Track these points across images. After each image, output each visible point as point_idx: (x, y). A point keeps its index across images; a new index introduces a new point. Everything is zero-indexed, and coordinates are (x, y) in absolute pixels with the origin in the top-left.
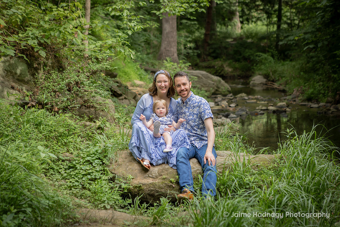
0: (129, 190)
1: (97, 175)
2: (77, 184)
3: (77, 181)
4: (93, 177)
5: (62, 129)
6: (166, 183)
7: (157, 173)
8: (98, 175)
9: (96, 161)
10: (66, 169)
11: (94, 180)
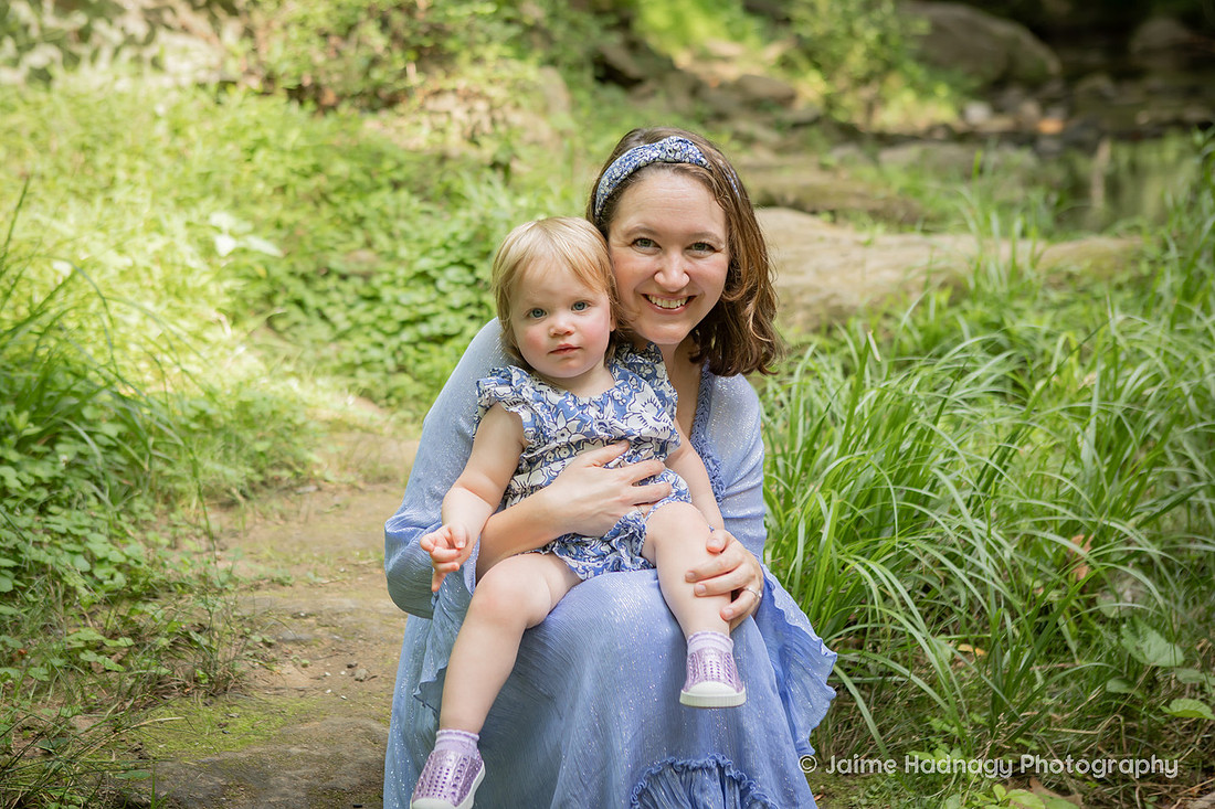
3: (380, 345)
4: (438, 330)
8: (453, 322)
9: (451, 273)
10: (350, 307)
11: (442, 339)
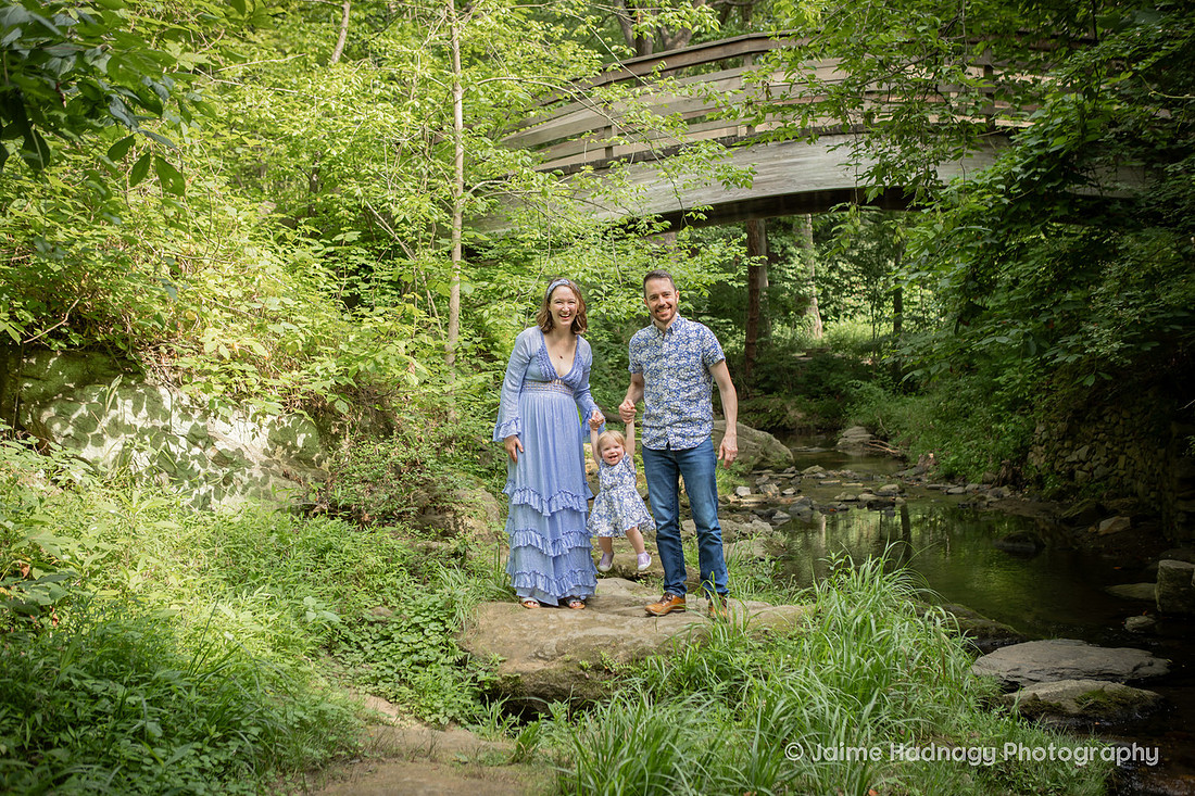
0: (493, 684)
1: (431, 654)
2: (389, 672)
3: (391, 667)
4: (423, 658)
5: (374, 559)
6: (572, 669)
7: (554, 649)
8: (433, 654)
9: (432, 625)
10: (375, 642)
11: (424, 664)
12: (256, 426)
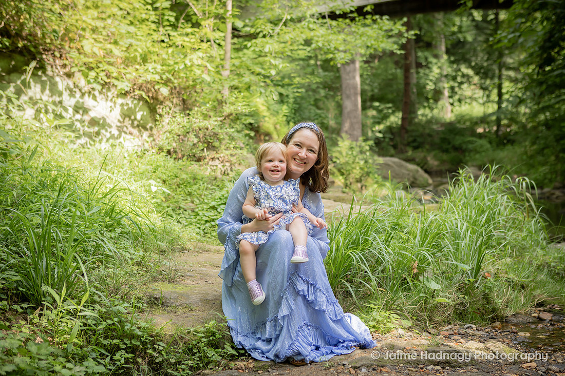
12: (112, 104)
